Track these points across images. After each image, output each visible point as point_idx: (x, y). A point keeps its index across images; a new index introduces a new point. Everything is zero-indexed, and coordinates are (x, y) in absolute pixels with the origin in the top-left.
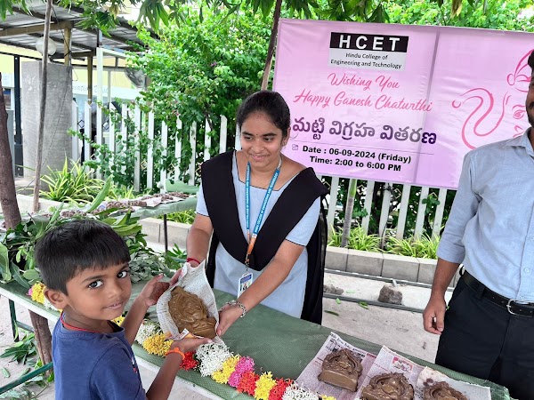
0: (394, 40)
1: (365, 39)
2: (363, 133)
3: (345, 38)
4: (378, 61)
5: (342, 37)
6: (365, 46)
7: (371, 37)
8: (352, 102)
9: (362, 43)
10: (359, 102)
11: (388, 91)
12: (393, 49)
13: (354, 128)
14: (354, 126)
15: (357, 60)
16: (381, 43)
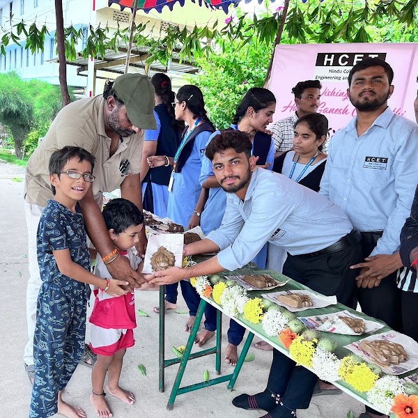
0: (373, 57)
1: (347, 57)
3: (329, 57)
5: (327, 56)
6: (346, 63)
7: (352, 55)
8: (332, 111)
10: (338, 111)
15: (338, 75)
16: (361, 60)
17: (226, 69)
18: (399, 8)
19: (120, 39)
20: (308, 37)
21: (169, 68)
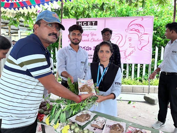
0: (94, 22)
1: (86, 23)
2: (88, 49)
3: (80, 23)
4: (90, 29)
6: (86, 25)
7: (87, 22)
8: (84, 41)
9: (85, 24)
10: (86, 40)
11: (94, 37)
12: (94, 25)
13: (86, 48)
14: (85, 48)
15: (84, 29)
16: (90, 23)
18: (99, 6)
20: (70, 15)
21: (19, 29)
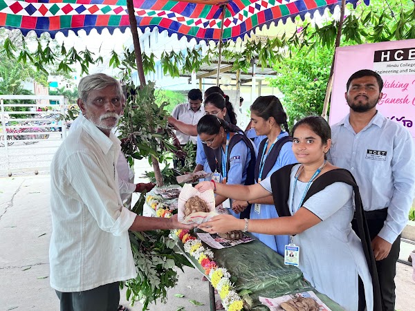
1: (402, 52)
3: (386, 54)
4: (413, 68)
5: (383, 53)
7: (406, 50)
9: (399, 55)
10: (399, 101)
15: (395, 69)
17: (300, 69)
19: (212, 55)
21: (254, 72)
